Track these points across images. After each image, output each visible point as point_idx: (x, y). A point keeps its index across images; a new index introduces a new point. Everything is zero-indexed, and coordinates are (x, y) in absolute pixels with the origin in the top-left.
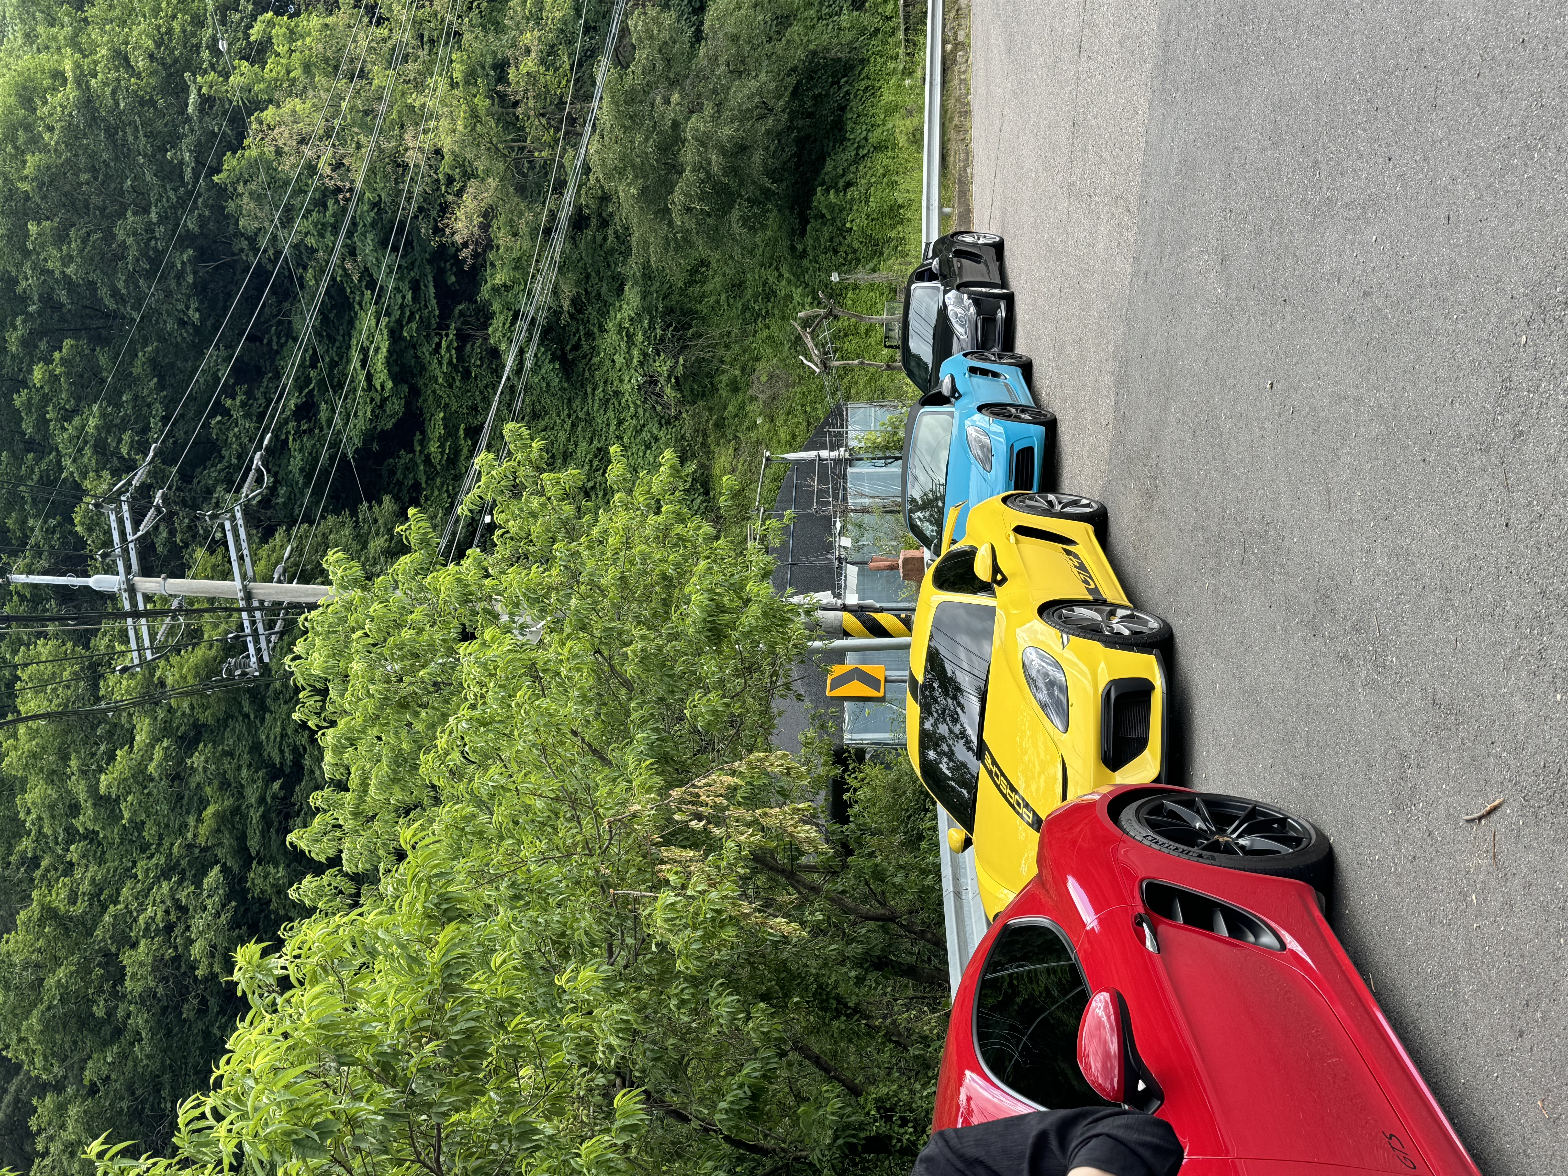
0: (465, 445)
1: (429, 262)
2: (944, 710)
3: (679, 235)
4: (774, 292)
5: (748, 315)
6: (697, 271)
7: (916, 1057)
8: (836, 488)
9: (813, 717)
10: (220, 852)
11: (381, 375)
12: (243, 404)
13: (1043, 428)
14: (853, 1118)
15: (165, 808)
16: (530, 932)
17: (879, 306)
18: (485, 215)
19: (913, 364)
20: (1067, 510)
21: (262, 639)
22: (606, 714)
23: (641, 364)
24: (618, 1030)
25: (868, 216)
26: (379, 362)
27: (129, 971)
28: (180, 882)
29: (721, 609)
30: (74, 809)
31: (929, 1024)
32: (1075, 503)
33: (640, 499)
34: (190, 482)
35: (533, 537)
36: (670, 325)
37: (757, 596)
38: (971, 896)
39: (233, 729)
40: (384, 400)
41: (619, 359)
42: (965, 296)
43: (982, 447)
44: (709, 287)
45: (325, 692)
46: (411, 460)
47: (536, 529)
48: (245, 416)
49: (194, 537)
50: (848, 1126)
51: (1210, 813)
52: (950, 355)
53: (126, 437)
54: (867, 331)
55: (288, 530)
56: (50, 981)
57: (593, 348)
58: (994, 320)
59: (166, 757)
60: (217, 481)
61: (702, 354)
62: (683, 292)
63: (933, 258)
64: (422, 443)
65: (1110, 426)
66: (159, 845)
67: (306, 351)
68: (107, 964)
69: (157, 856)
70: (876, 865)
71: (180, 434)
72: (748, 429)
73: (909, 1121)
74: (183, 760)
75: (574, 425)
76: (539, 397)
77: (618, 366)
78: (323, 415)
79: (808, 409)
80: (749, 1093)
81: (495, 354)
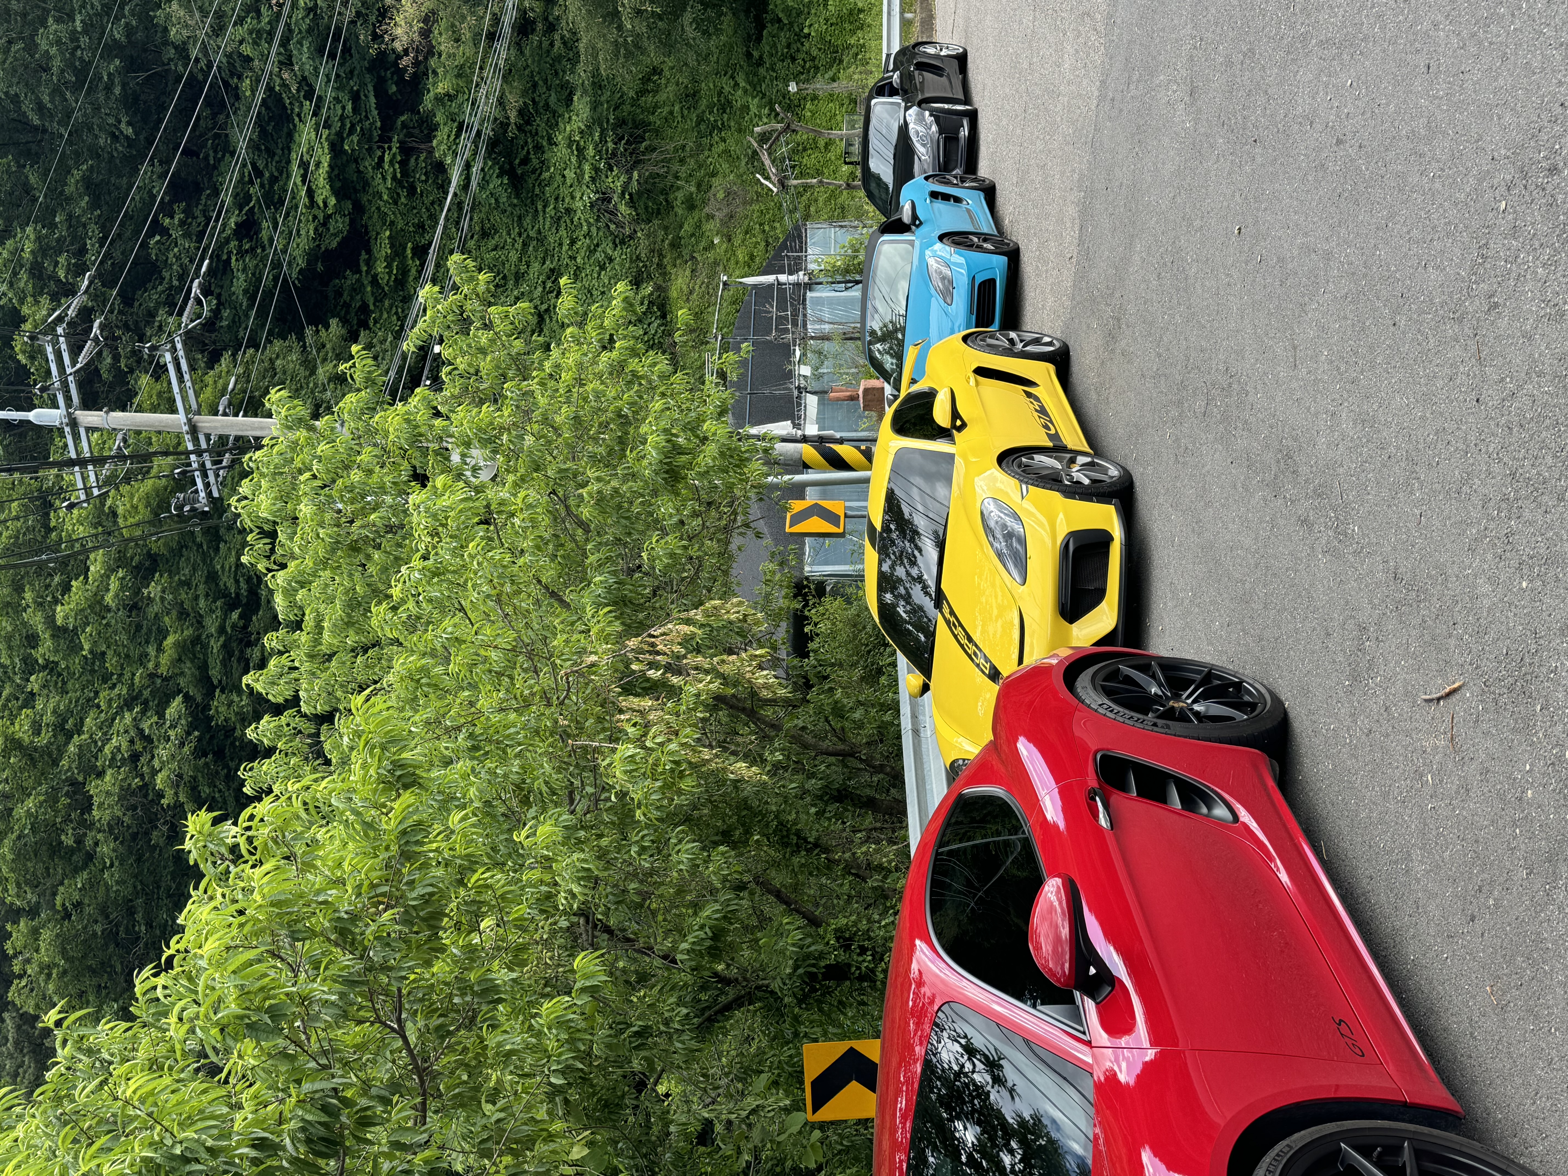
0: (413, 265)
1: (369, 70)
2: (902, 552)
3: (629, 39)
4: (729, 102)
5: (703, 127)
6: (649, 79)
7: (874, 889)
8: (795, 314)
9: (773, 555)
10: (182, 682)
11: (324, 192)
12: (182, 223)
13: (1006, 259)
14: (813, 948)
15: (123, 638)
16: (489, 782)
17: (839, 118)
18: (426, 20)
19: (873, 185)
20: (1028, 348)
21: (211, 474)
22: (563, 557)
23: (593, 180)
24: (580, 879)
25: (827, 20)
26: (321, 178)
27: (96, 801)
28: (143, 712)
29: (678, 450)
30: (32, 640)
31: (888, 855)
32: (1037, 341)
33: (592, 332)
34: (132, 306)
35: (483, 373)
36: (622, 138)
37: (714, 434)
38: (929, 733)
39: (188, 559)
40: (328, 217)
41: (570, 174)
42: (927, 113)
43: (943, 279)
44: (662, 97)
45: (273, 535)
46: (358, 280)
47: (486, 364)
48: (184, 236)
49: (139, 362)
50: (808, 956)
51: (1165, 677)
52: (913, 177)
53: (62, 259)
54: (827, 145)
55: (234, 355)
56: (19, 811)
57: (543, 162)
58: (957, 139)
59: (122, 588)
60: (158, 304)
61: (656, 170)
62: (634, 102)
63: (894, 71)
64: (368, 263)
65: (1074, 260)
66: (121, 675)
67: (244, 165)
68: (74, 793)
69: (119, 686)
70: (836, 702)
71: (117, 254)
72: (705, 249)
73: (867, 949)
74: (140, 590)
75: (525, 245)
76: (488, 213)
77: (569, 183)
78: (264, 235)
79: (767, 228)
80: (710, 934)
81: (440, 169)
